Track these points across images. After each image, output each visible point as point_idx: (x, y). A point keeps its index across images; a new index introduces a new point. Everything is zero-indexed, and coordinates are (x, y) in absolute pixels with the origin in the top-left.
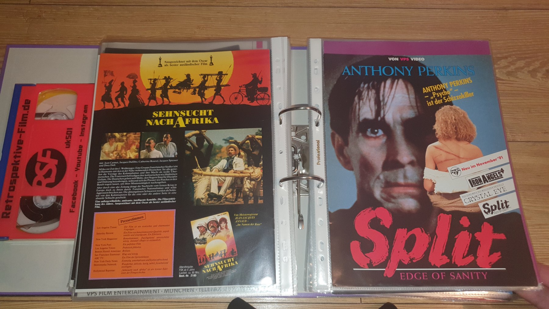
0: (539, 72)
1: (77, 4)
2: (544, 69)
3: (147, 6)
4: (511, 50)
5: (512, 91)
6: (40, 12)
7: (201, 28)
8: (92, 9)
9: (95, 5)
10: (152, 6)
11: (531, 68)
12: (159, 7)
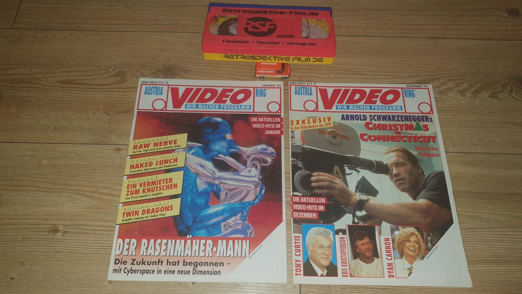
0: (468, 92)
1: (54, 29)
2: (472, 90)
3: (117, 31)
4: (443, 73)
5: (444, 107)
6: (20, 35)
7: (164, 51)
8: (67, 33)
9: (71, 30)
10: (121, 31)
11: (461, 88)
12: (127, 33)
